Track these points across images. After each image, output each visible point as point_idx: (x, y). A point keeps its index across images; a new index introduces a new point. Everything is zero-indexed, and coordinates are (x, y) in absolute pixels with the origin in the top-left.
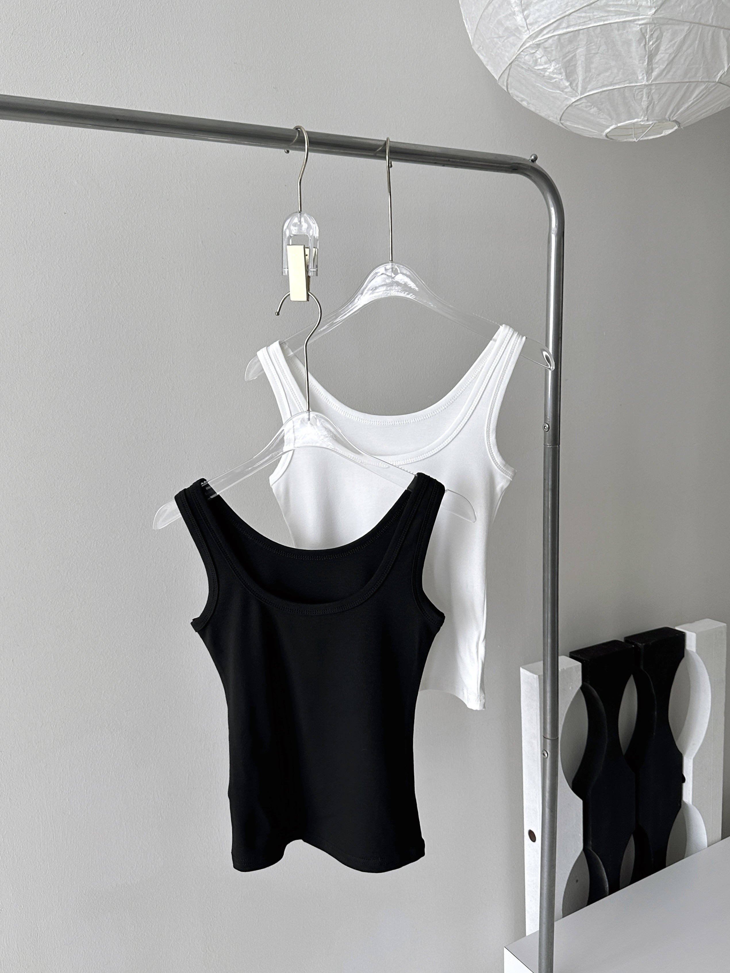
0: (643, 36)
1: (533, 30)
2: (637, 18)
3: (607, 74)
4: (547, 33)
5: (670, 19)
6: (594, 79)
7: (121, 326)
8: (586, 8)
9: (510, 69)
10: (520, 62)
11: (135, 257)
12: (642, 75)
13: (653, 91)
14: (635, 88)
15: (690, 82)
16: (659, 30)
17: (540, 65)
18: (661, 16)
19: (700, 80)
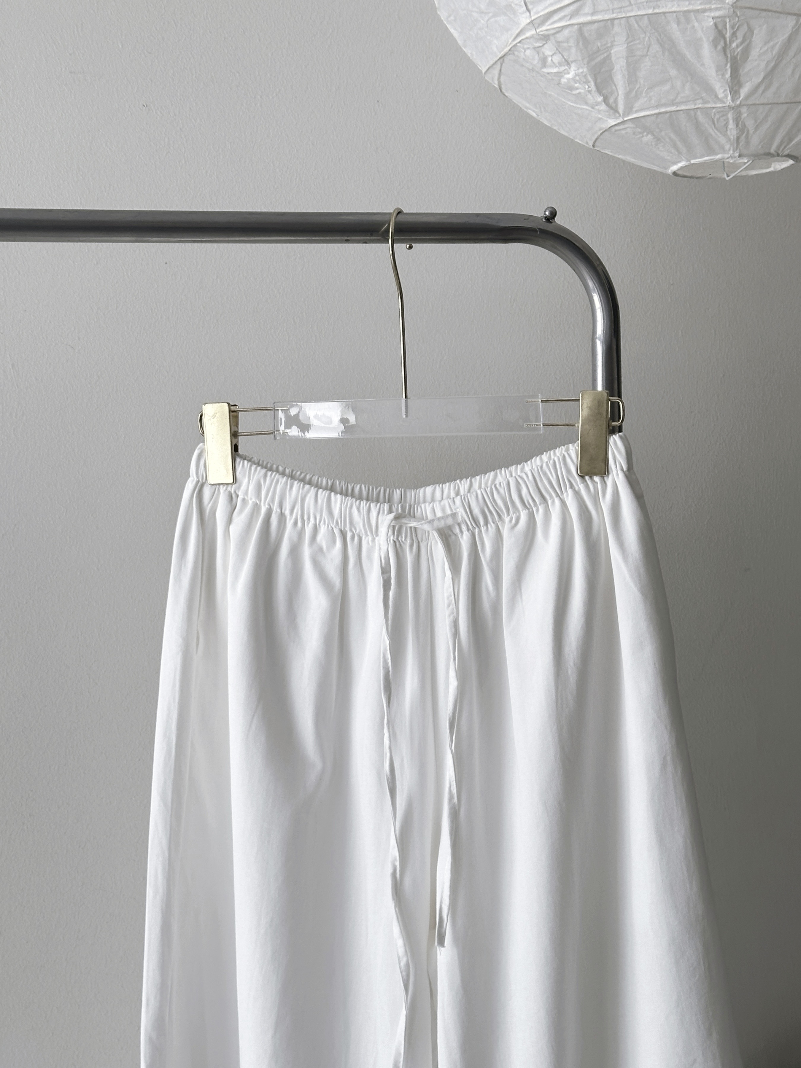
0: (720, 33)
1: (537, 13)
2: (707, 6)
3: (665, 88)
4: (561, 19)
5: (762, 10)
6: (644, 95)
9: (501, 65)
10: (518, 56)
12: (723, 92)
13: (745, 115)
14: (714, 111)
16: (746, 25)
17: (551, 66)
18: (746, 4)
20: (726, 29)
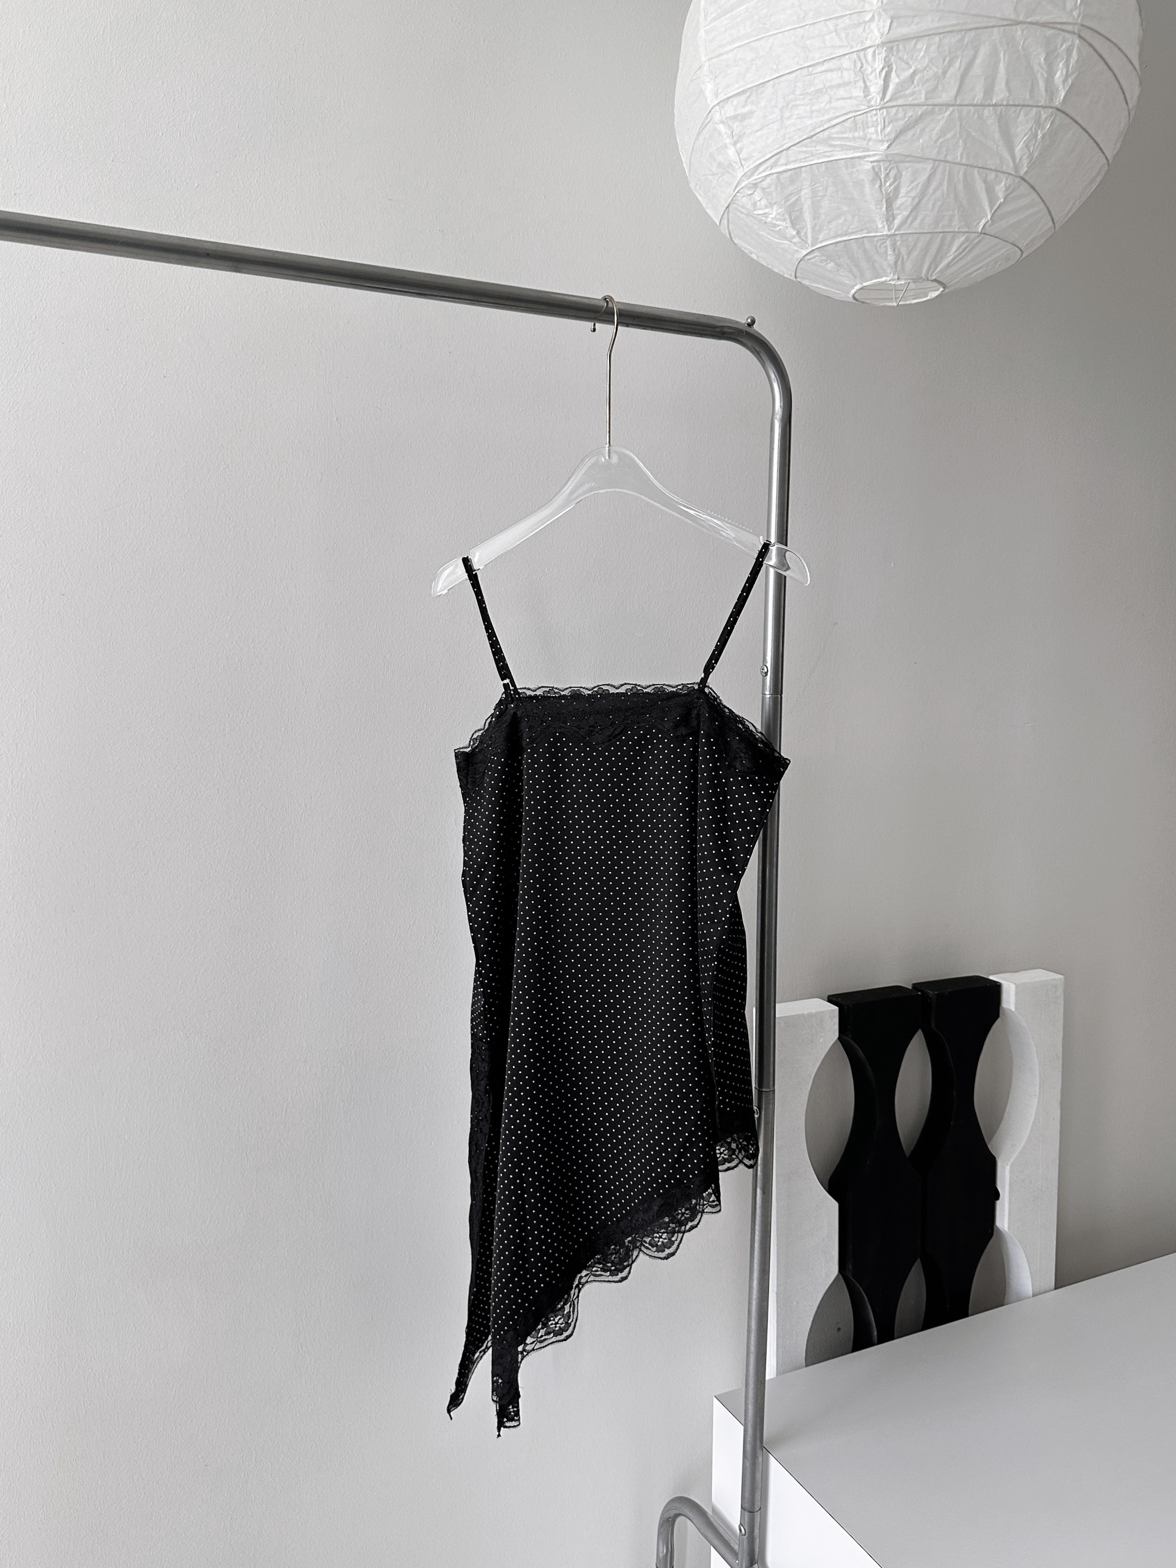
0: (877, 175)
1: (748, 167)
2: (866, 153)
3: (841, 221)
4: (764, 171)
5: (907, 156)
6: (825, 228)
7: (228, 518)
8: (807, 141)
9: (728, 214)
10: (738, 205)
11: (250, 433)
12: (882, 223)
13: (899, 243)
14: (876, 239)
15: (943, 232)
16: (895, 168)
17: (760, 209)
18: (896, 152)
19: (957, 230)
20: (881, 171)
